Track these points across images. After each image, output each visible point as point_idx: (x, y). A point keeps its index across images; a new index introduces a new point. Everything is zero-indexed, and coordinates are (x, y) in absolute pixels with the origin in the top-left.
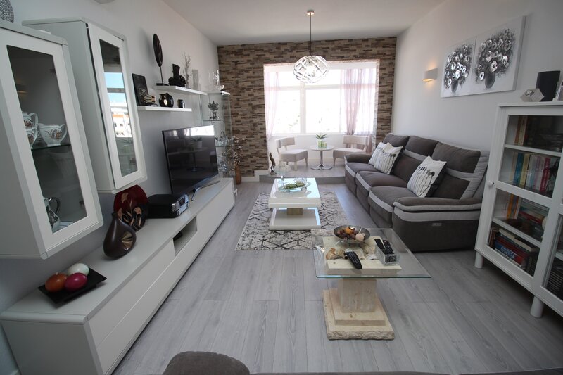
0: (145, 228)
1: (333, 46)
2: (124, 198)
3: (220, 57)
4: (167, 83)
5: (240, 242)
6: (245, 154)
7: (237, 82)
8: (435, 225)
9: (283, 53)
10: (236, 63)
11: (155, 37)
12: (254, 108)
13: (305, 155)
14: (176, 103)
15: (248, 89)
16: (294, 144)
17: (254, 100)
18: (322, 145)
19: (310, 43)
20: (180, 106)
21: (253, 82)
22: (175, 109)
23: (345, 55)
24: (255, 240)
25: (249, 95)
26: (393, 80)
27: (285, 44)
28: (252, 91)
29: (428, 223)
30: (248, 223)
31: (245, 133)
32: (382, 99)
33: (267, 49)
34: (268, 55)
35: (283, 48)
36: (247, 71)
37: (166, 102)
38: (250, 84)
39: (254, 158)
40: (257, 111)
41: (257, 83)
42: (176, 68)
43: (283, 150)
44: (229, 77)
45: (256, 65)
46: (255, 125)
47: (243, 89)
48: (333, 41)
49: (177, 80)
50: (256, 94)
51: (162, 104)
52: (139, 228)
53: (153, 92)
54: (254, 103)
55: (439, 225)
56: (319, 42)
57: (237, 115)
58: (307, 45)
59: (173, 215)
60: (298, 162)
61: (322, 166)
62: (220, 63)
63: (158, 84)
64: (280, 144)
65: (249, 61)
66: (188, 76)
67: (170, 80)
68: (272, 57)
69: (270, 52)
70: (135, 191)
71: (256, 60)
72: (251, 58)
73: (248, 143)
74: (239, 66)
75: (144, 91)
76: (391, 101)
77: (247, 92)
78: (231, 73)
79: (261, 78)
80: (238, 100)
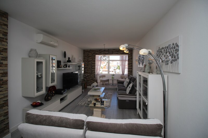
0: (55, 96)
1: (115, 51)
2: (51, 89)
3: (84, 53)
4: (66, 61)
5: (79, 104)
6: (89, 79)
7: (88, 59)
8: (127, 101)
9: (101, 52)
10: (88, 54)
11: (65, 52)
12: (92, 66)
13: (108, 80)
14: (68, 66)
15: (91, 61)
16: (105, 77)
17: (92, 64)
18: (113, 78)
19: (108, 50)
20: (69, 67)
21: (92, 59)
22: (68, 68)
23: (118, 53)
24: (83, 103)
25: (91, 63)
26: (132, 60)
27: (102, 50)
28: (92, 62)
29: (125, 100)
30: (83, 99)
31: (89, 73)
32: (129, 65)
33: (96, 51)
34: (97, 53)
35: (101, 51)
36: (91, 56)
37: (65, 66)
38: (91, 60)
39: (91, 81)
40: (93, 67)
41: (93, 60)
42: (69, 58)
43: (101, 79)
44: (86, 58)
45: (93, 55)
46: (92, 71)
47: (90, 61)
48: (115, 49)
49: (69, 61)
50: (93, 63)
51: (64, 67)
52: (53, 96)
53: (62, 64)
54: (92, 65)
55: (128, 101)
56: (111, 50)
57: (87, 68)
58: (107, 50)
59: (62, 94)
60: (105, 83)
61: (113, 84)
62: (84, 54)
63: (64, 62)
64: (100, 77)
65: (92, 54)
66: (72, 60)
67: (67, 61)
68: (98, 53)
69: (97, 52)
70: (54, 87)
71: (94, 54)
72: (92, 53)
73: (90, 76)
74: (89, 55)
75: (60, 64)
76: (132, 66)
77: (90, 62)
78: (87, 57)
79: (95, 58)
80: (88, 64)
